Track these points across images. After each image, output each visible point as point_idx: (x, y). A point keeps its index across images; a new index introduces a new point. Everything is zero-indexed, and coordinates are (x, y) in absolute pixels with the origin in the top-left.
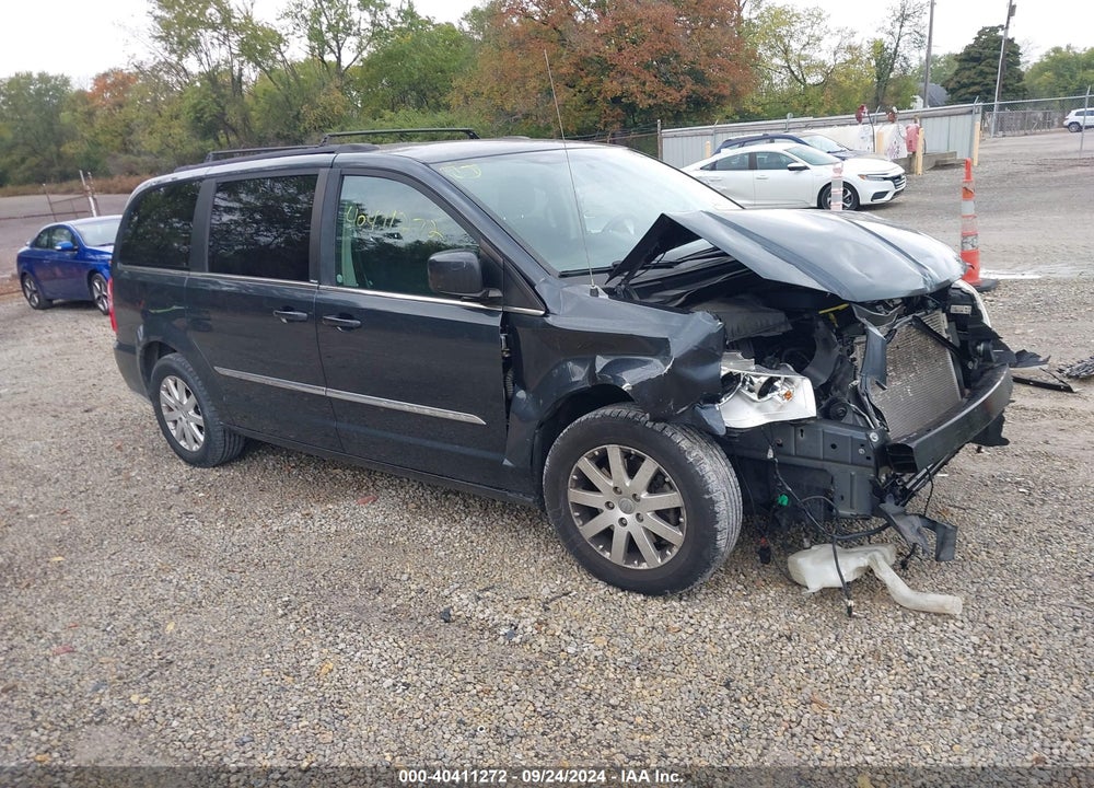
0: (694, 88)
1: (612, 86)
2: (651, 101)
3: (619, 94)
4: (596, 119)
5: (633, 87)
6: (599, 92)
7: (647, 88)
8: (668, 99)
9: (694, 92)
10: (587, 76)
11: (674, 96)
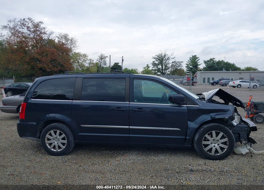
0: (60, 68)
1: (40, 65)
2: (50, 70)
3: (42, 67)
4: (35, 73)
5: (46, 66)
6: (36, 67)
7: (49, 67)
8: (55, 70)
9: (60, 69)
10: (33, 62)
11: (56, 69)
